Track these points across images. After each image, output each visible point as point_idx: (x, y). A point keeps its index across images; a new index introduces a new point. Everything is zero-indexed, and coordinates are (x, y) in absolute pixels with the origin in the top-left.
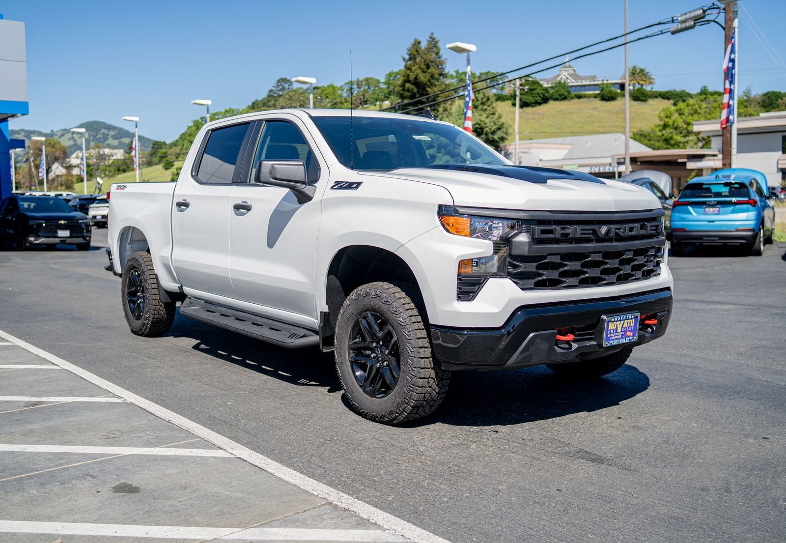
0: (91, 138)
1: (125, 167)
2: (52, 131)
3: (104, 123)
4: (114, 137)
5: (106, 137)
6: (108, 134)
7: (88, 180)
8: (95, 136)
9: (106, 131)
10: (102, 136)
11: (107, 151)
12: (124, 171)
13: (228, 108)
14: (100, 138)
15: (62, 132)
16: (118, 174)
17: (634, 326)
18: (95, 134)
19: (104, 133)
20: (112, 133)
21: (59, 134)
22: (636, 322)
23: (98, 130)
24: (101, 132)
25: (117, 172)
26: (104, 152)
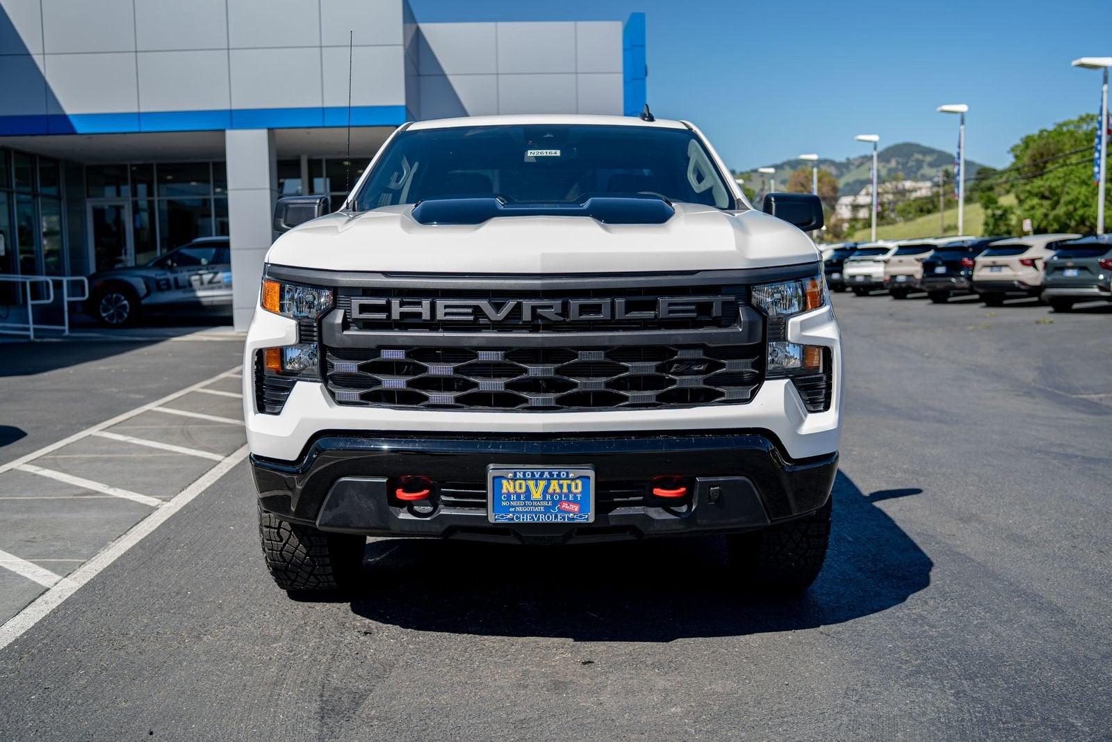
0: (900, 167)
1: (930, 207)
2: (848, 159)
3: (918, 146)
4: (931, 165)
5: (920, 165)
6: (923, 161)
7: (878, 225)
8: (904, 165)
9: (920, 157)
10: (914, 164)
11: (908, 184)
12: (929, 212)
13: (1084, 115)
14: (912, 167)
15: (860, 160)
16: (920, 216)
17: (581, 493)
18: (904, 161)
19: (917, 160)
20: (929, 159)
21: (857, 163)
22: (585, 487)
23: (909, 156)
24: (913, 158)
25: (919, 213)
26: (904, 186)
